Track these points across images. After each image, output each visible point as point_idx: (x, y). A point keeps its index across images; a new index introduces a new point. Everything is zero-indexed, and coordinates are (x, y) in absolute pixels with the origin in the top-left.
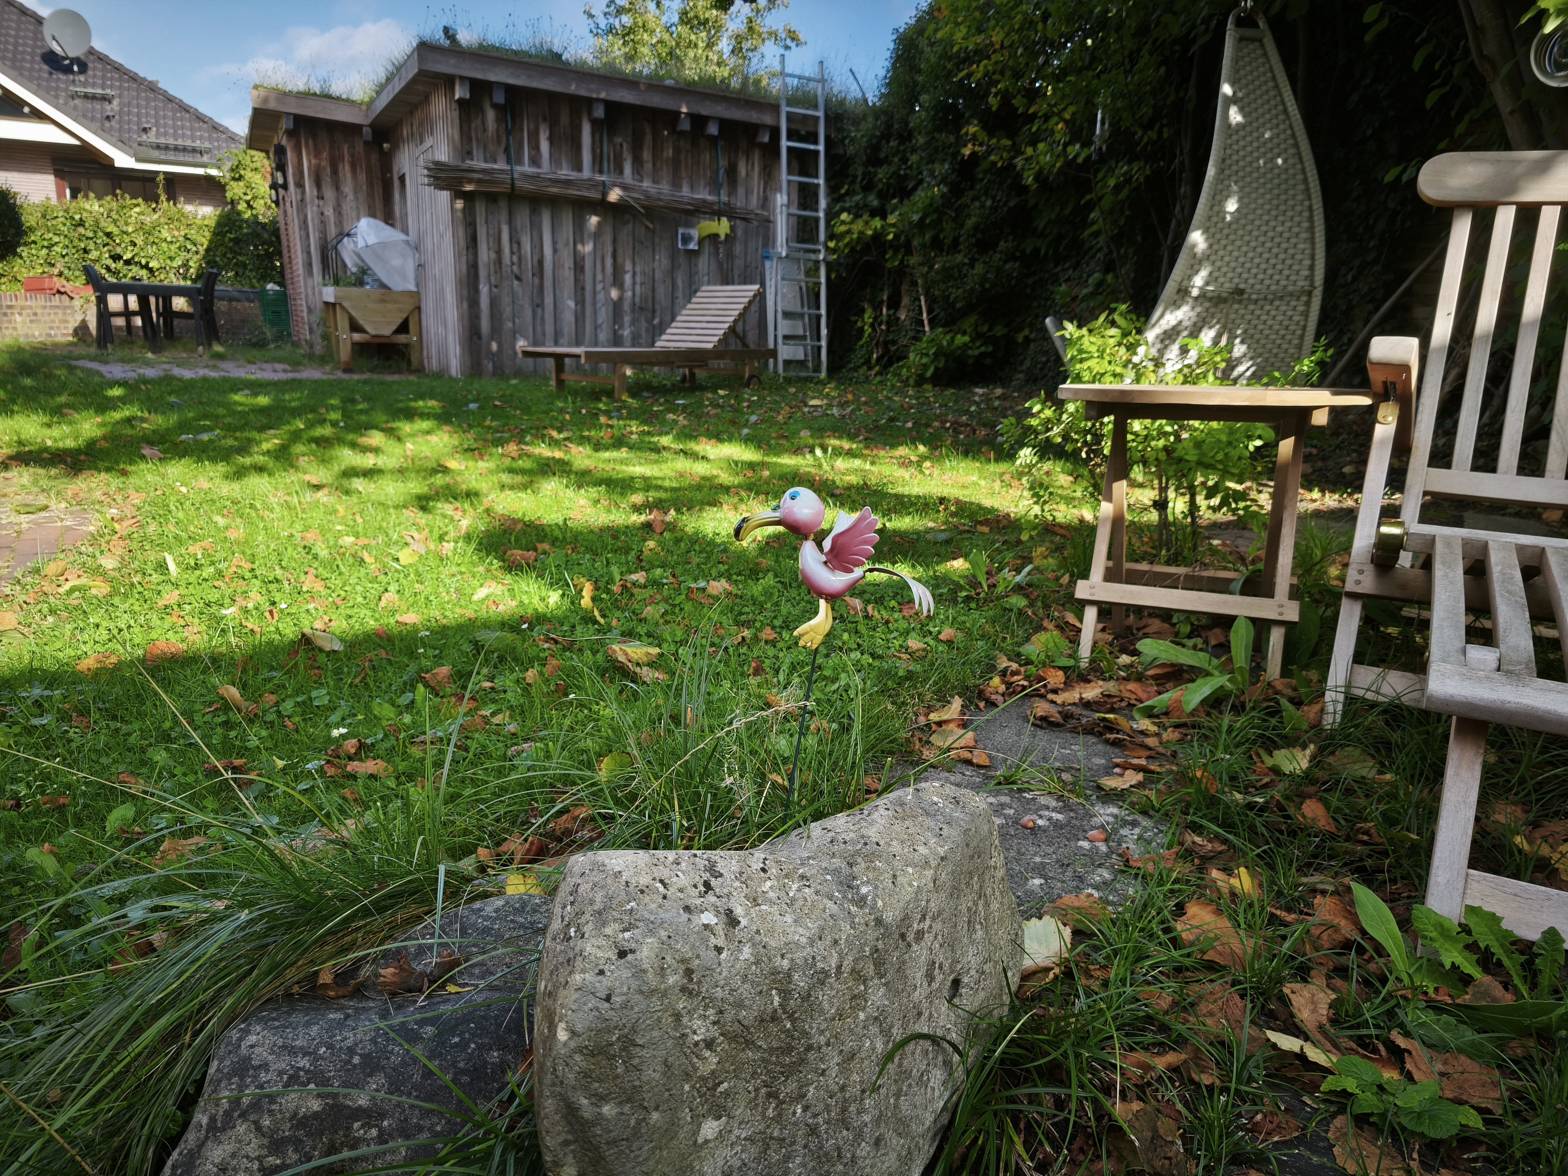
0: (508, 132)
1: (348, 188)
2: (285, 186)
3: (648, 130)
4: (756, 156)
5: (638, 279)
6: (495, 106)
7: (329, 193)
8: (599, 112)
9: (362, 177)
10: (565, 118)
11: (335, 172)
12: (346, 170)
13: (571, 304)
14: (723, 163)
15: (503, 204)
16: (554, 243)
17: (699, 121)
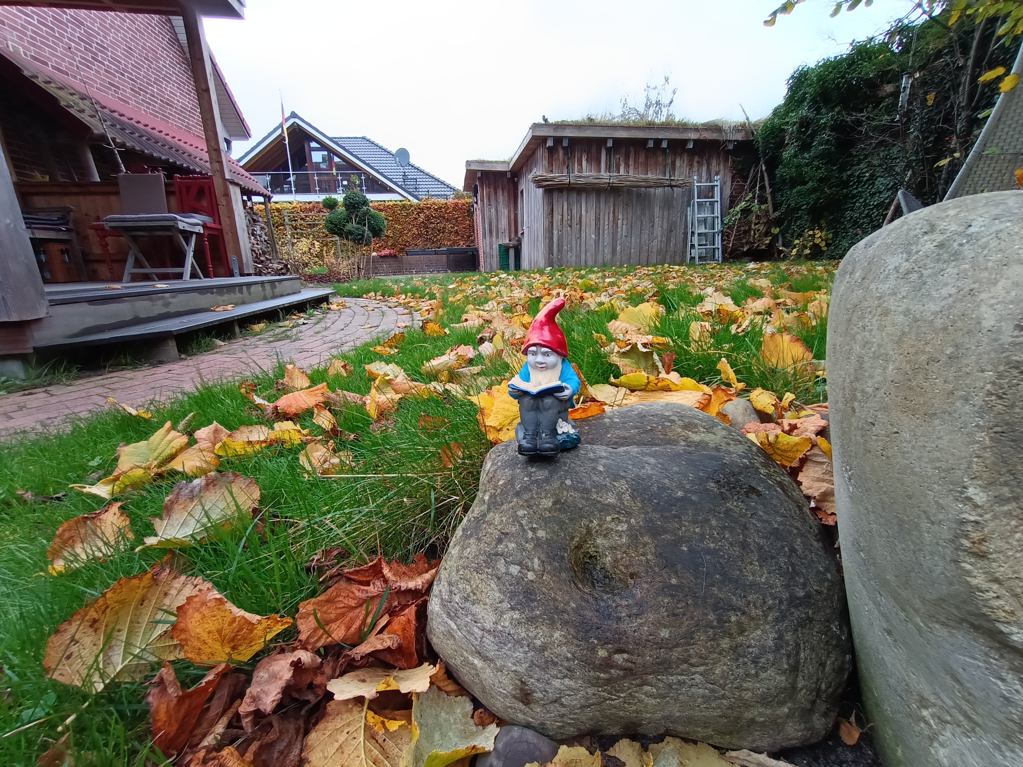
0: (568, 159)
1: (501, 199)
2: (477, 203)
3: (632, 150)
4: (685, 157)
5: (625, 222)
6: (564, 148)
7: (493, 203)
8: (610, 144)
9: (506, 194)
10: (594, 150)
11: (496, 193)
12: (500, 192)
13: (593, 236)
14: (669, 161)
15: (565, 193)
16: (587, 208)
17: (658, 142)
